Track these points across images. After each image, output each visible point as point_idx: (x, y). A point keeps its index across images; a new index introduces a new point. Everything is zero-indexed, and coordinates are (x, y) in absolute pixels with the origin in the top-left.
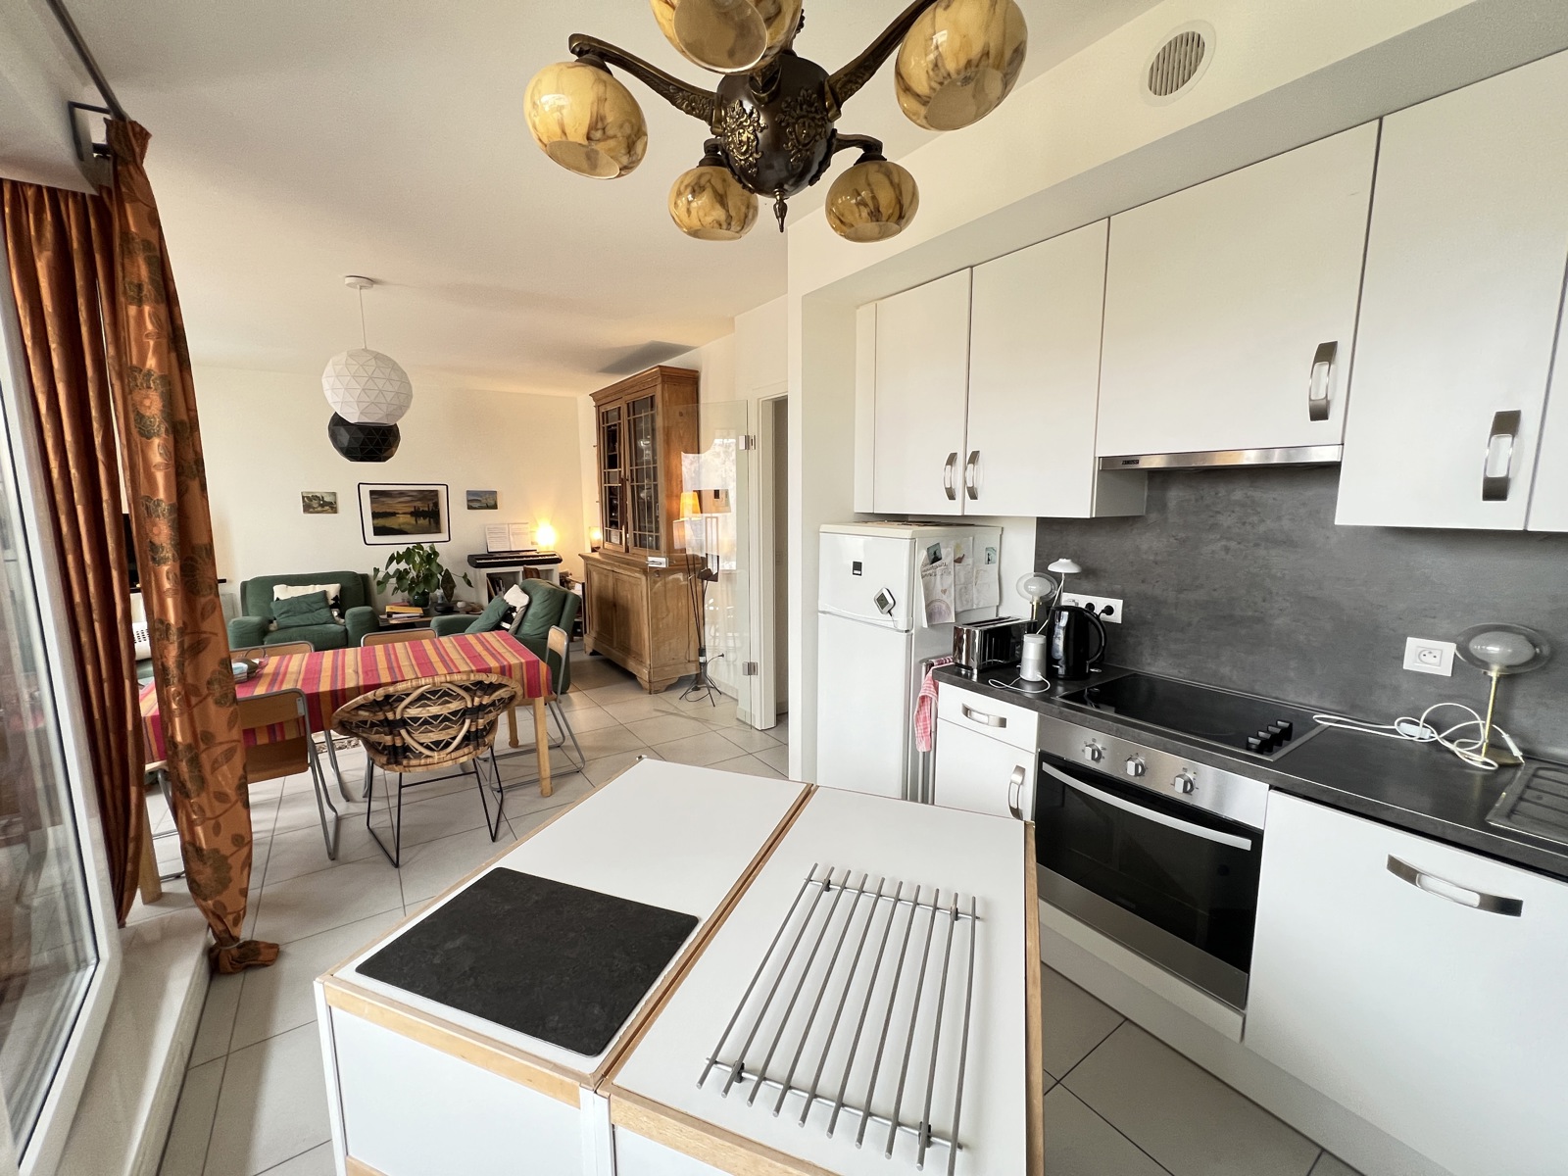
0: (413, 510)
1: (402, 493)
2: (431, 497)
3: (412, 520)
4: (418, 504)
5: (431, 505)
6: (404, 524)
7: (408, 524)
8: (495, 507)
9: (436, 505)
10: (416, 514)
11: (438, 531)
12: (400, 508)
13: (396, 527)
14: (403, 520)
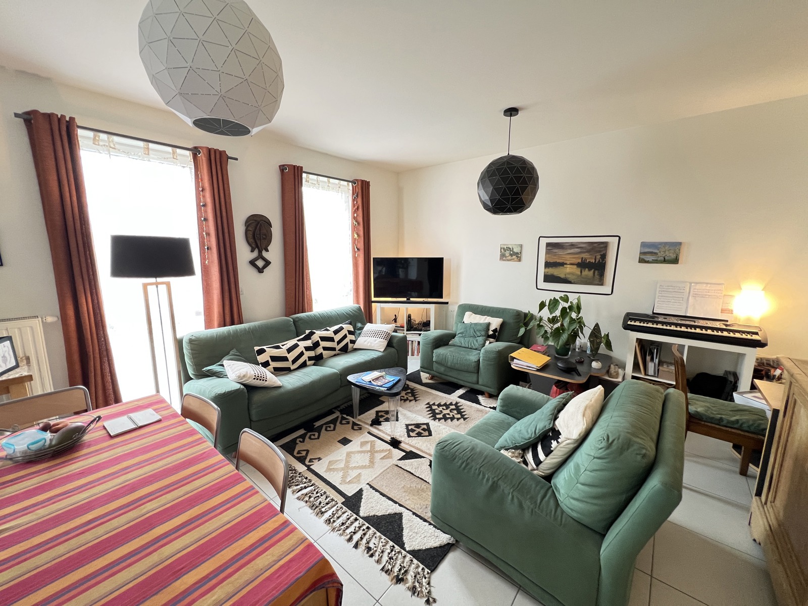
0: (580, 261)
1: (572, 245)
2: (600, 249)
3: (577, 270)
4: (585, 256)
5: (598, 257)
6: (569, 274)
7: (573, 274)
8: (675, 261)
9: (604, 257)
10: (583, 265)
11: (601, 283)
12: (569, 259)
13: (562, 276)
14: (569, 270)
